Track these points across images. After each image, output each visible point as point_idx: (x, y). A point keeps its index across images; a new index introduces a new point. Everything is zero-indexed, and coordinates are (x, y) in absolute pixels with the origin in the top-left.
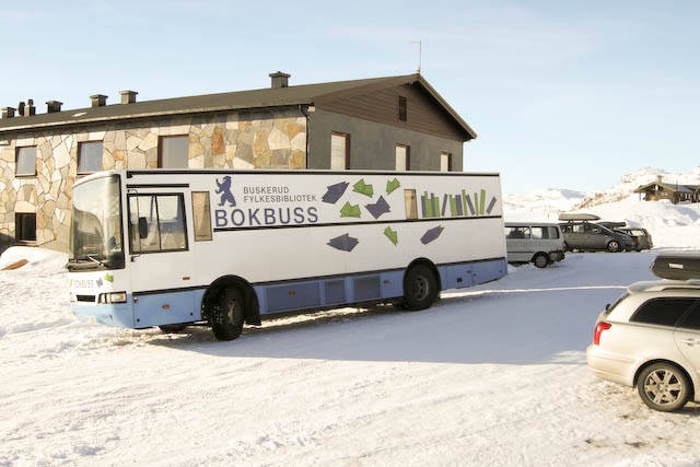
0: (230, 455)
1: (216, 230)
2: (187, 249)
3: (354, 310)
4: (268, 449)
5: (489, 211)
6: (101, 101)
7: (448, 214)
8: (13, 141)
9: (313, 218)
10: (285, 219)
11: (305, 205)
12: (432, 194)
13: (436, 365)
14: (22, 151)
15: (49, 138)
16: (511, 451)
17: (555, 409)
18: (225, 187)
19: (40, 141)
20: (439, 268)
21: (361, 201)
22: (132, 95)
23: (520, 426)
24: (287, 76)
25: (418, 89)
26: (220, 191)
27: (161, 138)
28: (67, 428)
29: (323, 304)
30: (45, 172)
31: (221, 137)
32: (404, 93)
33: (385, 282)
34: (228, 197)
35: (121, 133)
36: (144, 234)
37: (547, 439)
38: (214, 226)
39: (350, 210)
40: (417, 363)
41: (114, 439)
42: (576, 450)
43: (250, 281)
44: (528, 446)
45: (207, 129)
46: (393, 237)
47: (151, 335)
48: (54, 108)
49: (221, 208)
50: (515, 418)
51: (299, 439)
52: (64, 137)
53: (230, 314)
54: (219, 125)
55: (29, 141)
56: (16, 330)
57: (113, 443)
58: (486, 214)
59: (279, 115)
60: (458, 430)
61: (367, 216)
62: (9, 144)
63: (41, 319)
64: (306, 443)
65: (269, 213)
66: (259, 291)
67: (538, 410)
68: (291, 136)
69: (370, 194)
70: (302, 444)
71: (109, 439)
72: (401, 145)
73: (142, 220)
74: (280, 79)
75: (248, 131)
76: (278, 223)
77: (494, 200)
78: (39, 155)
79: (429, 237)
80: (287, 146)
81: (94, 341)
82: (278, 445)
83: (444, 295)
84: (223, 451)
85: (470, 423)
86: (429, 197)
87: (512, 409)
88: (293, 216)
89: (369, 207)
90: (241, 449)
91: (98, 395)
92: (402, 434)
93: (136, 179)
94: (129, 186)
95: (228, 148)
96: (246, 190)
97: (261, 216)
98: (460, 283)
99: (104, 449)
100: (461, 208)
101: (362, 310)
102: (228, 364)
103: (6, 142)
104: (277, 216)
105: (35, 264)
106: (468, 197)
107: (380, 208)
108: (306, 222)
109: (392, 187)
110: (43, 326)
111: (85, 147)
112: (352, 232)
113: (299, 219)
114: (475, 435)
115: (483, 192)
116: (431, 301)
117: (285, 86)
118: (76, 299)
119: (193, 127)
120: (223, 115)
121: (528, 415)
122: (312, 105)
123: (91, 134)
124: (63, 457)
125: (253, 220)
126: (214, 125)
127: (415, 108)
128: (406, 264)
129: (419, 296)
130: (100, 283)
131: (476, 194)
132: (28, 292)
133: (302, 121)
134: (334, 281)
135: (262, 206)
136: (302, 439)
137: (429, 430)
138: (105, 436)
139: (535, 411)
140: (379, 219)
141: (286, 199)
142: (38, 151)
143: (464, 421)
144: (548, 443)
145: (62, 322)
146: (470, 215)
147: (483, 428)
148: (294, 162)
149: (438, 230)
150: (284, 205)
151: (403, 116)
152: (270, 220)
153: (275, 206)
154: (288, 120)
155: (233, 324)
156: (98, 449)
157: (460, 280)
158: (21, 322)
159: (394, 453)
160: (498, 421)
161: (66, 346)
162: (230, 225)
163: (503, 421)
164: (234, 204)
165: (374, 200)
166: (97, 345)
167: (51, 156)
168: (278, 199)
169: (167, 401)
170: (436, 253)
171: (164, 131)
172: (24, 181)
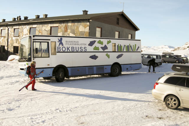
0: (46, 113)
1: (57, 52)
2: (49, 57)
3: (98, 76)
4: (57, 112)
5: (137, 50)
6: (38, 17)
7: (125, 50)
8: (13, 27)
9: (85, 50)
10: (77, 50)
11: (83, 46)
12: (120, 45)
13: (112, 92)
14: (16, 30)
15: (23, 26)
16: (123, 117)
17: (141, 106)
18: (60, 41)
19: (20, 27)
20: (121, 65)
21: (100, 46)
22: (46, 15)
23: (129, 110)
24: (87, 11)
25: (122, 16)
26: (59, 42)
27: (51, 27)
28: (8, 103)
29: (87, 74)
30: (21, 35)
31: (67, 27)
32: (118, 17)
33: (106, 68)
34: (61, 43)
35: (41, 25)
36: (37, 53)
37: (135, 115)
38: (57, 51)
39: (96, 48)
40: (107, 91)
41: (18, 107)
42: (142, 118)
43: (67, 66)
44: (129, 116)
45: (63, 25)
46: (108, 56)
47: (41, 80)
48: (26, 18)
49: (59, 46)
50: (128, 108)
51: (66, 110)
52: (26, 26)
53: (60, 75)
54: (66, 24)
55: (17, 27)
56: (7, 77)
57: (17, 108)
58: (136, 51)
59: (83, 22)
60: (111, 111)
61: (101, 50)
62: (12, 28)
63: (13, 74)
64: (68, 111)
65: (73, 48)
66: (69, 69)
67: (136, 106)
68: (85, 28)
69: (102, 44)
70: (67, 111)
71: (17, 107)
72: (117, 31)
73: (37, 49)
74: (85, 12)
75: (74, 26)
76: (75, 51)
77: (139, 47)
78: (20, 31)
79: (119, 57)
80: (84, 30)
81: (25, 81)
82: (60, 111)
83: (122, 73)
84: (45, 112)
85: (115, 109)
86: (120, 46)
87: (128, 106)
88: (79, 49)
89: (102, 48)
90: (50, 112)
91: (19, 95)
92: (95, 111)
93: (36, 38)
94: (33, 39)
95: (68, 30)
96: (66, 42)
97: (70, 49)
98: (127, 70)
99: (14, 109)
100: (129, 49)
101: (100, 76)
102: (56, 89)
103: (12, 27)
104: (75, 49)
105: (16, 60)
106: (131, 46)
107: (105, 48)
108: (83, 51)
109: (109, 42)
110: (14, 76)
111: (32, 29)
112: (97, 54)
113: (81, 50)
114: (115, 112)
115: (135, 45)
116: (119, 74)
117: (87, 14)
118: (20, 69)
119: (60, 24)
120: (67, 21)
121: (132, 107)
122: (91, 19)
123: (33, 26)
124: (3, 111)
125: (68, 50)
126: (65, 24)
127: (121, 21)
128: (112, 64)
129: (115, 73)
130: (25, 65)
131: (133, 45)
132: (12, 67)
133: (88, 24)
134: (91, 67)
135: (71, 46)
136: (67, 110)
137: (103, 110)
138: (16, 106)
139: (135, 107)
140: (105, 51)
141: (78, 44)
142: (20, 30)
143: (114, 108)
144: (135, 116)
145: (19, 75)
146: (131, 51)
147: (118, 110)
148: (86, 34)
149: (122, 55)
150: (77, 46)
151: (118, 23)
152: (73, 50)
153: (75, 46)
154: (84, 23)
155: (61, 78)
156: (13, 109)
157: (127, 69)
158: (8, 75)
159: (91, 116)
160: (123, 108)
161: (17, 82)
162: (61, 51)
163: (125, 109)
164: (63, 45)
165: (103, 46)
166: (25, 82)
167: (23, 31)
168: (76, 44)
169: (36, 98)
170: (120, 61)
171: (52, 25)
172: (16, 38)
